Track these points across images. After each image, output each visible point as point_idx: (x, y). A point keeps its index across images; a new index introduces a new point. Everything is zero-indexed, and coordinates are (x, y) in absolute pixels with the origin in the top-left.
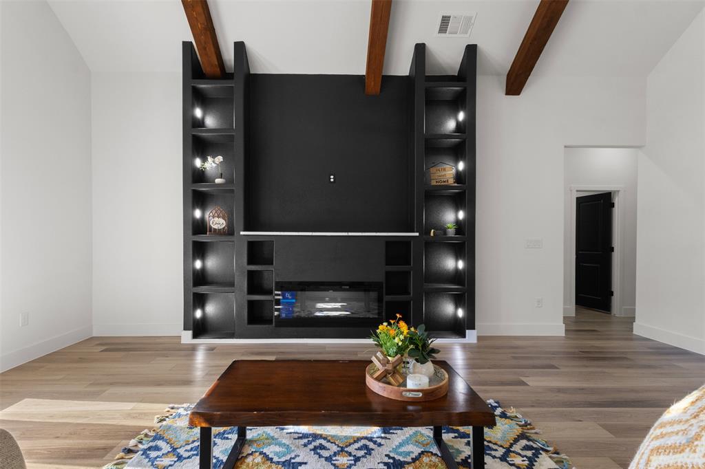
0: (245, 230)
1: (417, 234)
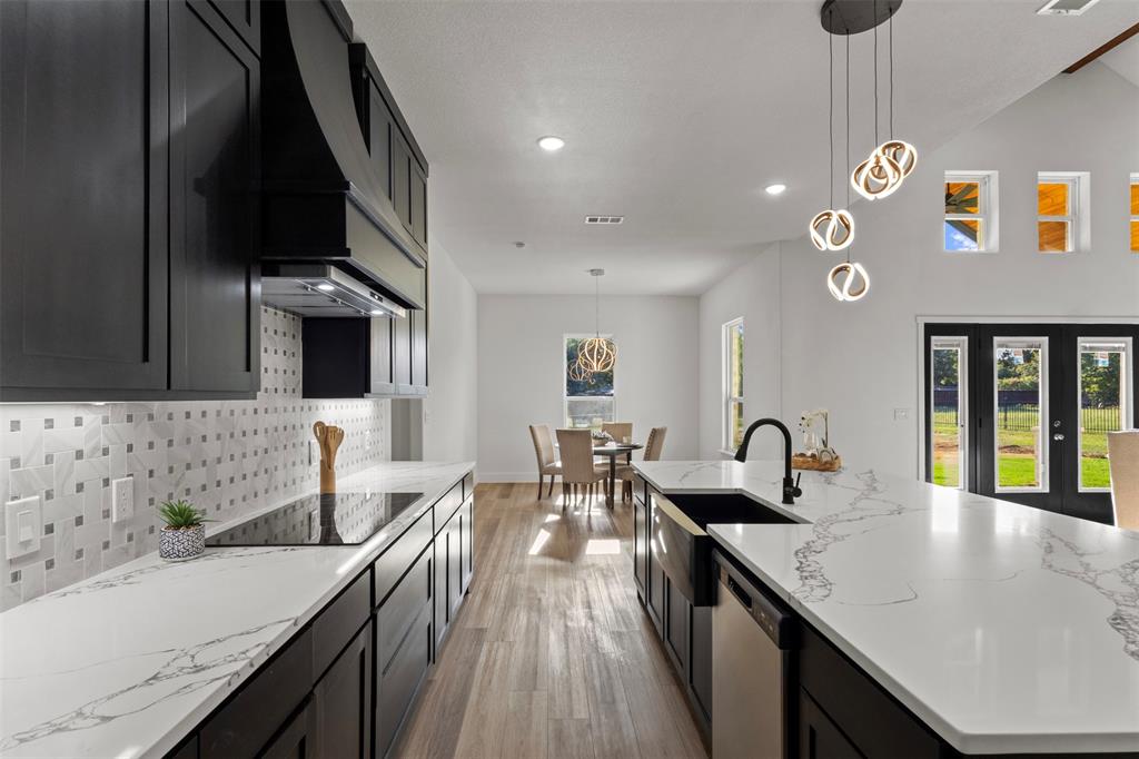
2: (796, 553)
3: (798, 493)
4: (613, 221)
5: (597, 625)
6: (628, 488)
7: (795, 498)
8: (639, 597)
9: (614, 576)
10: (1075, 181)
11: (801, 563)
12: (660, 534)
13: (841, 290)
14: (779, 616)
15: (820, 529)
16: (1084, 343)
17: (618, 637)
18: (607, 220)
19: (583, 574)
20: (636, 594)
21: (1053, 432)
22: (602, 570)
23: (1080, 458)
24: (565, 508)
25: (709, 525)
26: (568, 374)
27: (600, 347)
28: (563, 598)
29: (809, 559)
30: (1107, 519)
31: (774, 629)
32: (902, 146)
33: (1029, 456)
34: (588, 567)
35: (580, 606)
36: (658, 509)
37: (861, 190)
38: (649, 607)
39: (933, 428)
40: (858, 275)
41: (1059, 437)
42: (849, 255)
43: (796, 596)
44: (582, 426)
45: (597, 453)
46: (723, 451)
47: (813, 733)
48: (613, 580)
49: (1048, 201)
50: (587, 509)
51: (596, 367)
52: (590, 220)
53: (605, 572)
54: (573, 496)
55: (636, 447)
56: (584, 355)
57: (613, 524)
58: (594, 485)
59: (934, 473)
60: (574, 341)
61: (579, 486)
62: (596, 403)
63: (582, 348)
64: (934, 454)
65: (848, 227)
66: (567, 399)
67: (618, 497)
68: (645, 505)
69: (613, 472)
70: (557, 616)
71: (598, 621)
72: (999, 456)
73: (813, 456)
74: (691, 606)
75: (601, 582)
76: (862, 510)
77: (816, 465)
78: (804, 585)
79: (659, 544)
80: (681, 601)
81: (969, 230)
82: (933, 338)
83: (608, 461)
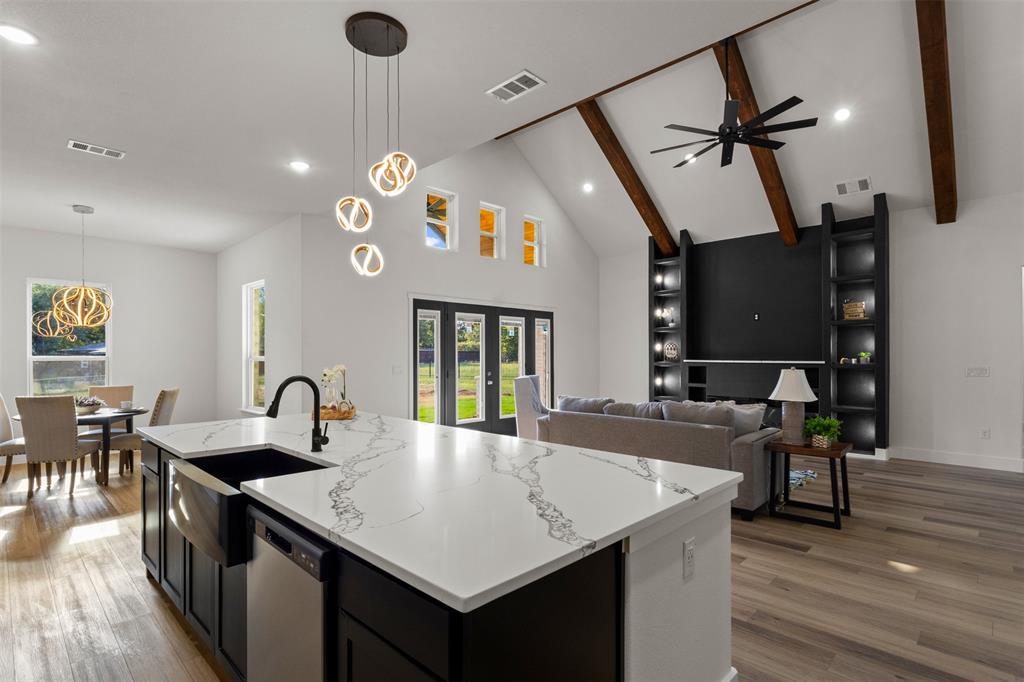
0: (687, 359)
1: (823, 362)
2: (330, 494)
3: (325, 440)
4: (108, 153)
5: (90, 623)
6: (127, 459)
7: (322, 446)
8: (150, 576)
9: (113, 560)
10: (499, 212)
11: (336, 501)
12: (181, 504)
13: (362, 266)
14: (319, 552)
15: (346, 469)
16: (503, 319)
17: (122, 629)
18: (101, 151)
19: (65, 569)
20: (144, 574)
21: (487, 379)
22: (94, 559)
23: (501, 396)
24: (31, 494)
25: (242, 483)
26: (34, 328)
27: (86, 296)
28: (35, 606)
29: (342, 496)
30: (513, 433)
31: (314, 566)
32: (406, 159)
33: (473, 397)
34: (72, 559)
35: (64, 609)
36: (179, 477)
37: (377, 185)
38: (164, 584)
39: (419, 380)
40: (374, 256)
41: (490, 383)
42: (367, 237)
43: (335, 531)
44: (58, 392)
45: (82, 423)
46: (243, 409)
47: (350, 643)
48: (112, 566)
49: (484, 221)
50: (67, 490)
51: (80, 321)
52: (75, 145)
53: (99, 560)
54: (44, 479)
55: (139, 412)
56: (61, 305)
57: (107, 502)
58: (79, 461)
59: (419, 414)
60: (39, 287)
61: (54, 466)
62: (78, 363)
63: (58, 298)
64: (419, 398)
65: (367, 215)
66: (31, 358)
67: (113, 470)
68: (159, 474)
69: (106, 441)
70: (25, 630)
71: (92, 619)
72: (458, 397)
73: (333, 408)
74: (220, 567)
75: (94, 573)
76: (377, 448)
77: (336, 415)
78: (340, 520)
79: (179, 513)
80: (207, 564)
81: (440, 232)
82: (419, 311)
83: (100, 431)
